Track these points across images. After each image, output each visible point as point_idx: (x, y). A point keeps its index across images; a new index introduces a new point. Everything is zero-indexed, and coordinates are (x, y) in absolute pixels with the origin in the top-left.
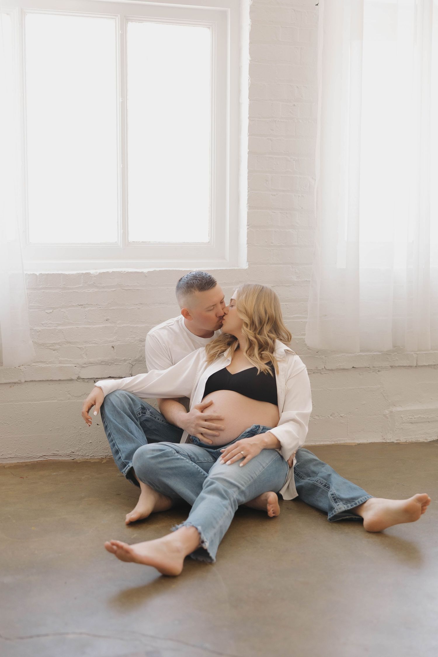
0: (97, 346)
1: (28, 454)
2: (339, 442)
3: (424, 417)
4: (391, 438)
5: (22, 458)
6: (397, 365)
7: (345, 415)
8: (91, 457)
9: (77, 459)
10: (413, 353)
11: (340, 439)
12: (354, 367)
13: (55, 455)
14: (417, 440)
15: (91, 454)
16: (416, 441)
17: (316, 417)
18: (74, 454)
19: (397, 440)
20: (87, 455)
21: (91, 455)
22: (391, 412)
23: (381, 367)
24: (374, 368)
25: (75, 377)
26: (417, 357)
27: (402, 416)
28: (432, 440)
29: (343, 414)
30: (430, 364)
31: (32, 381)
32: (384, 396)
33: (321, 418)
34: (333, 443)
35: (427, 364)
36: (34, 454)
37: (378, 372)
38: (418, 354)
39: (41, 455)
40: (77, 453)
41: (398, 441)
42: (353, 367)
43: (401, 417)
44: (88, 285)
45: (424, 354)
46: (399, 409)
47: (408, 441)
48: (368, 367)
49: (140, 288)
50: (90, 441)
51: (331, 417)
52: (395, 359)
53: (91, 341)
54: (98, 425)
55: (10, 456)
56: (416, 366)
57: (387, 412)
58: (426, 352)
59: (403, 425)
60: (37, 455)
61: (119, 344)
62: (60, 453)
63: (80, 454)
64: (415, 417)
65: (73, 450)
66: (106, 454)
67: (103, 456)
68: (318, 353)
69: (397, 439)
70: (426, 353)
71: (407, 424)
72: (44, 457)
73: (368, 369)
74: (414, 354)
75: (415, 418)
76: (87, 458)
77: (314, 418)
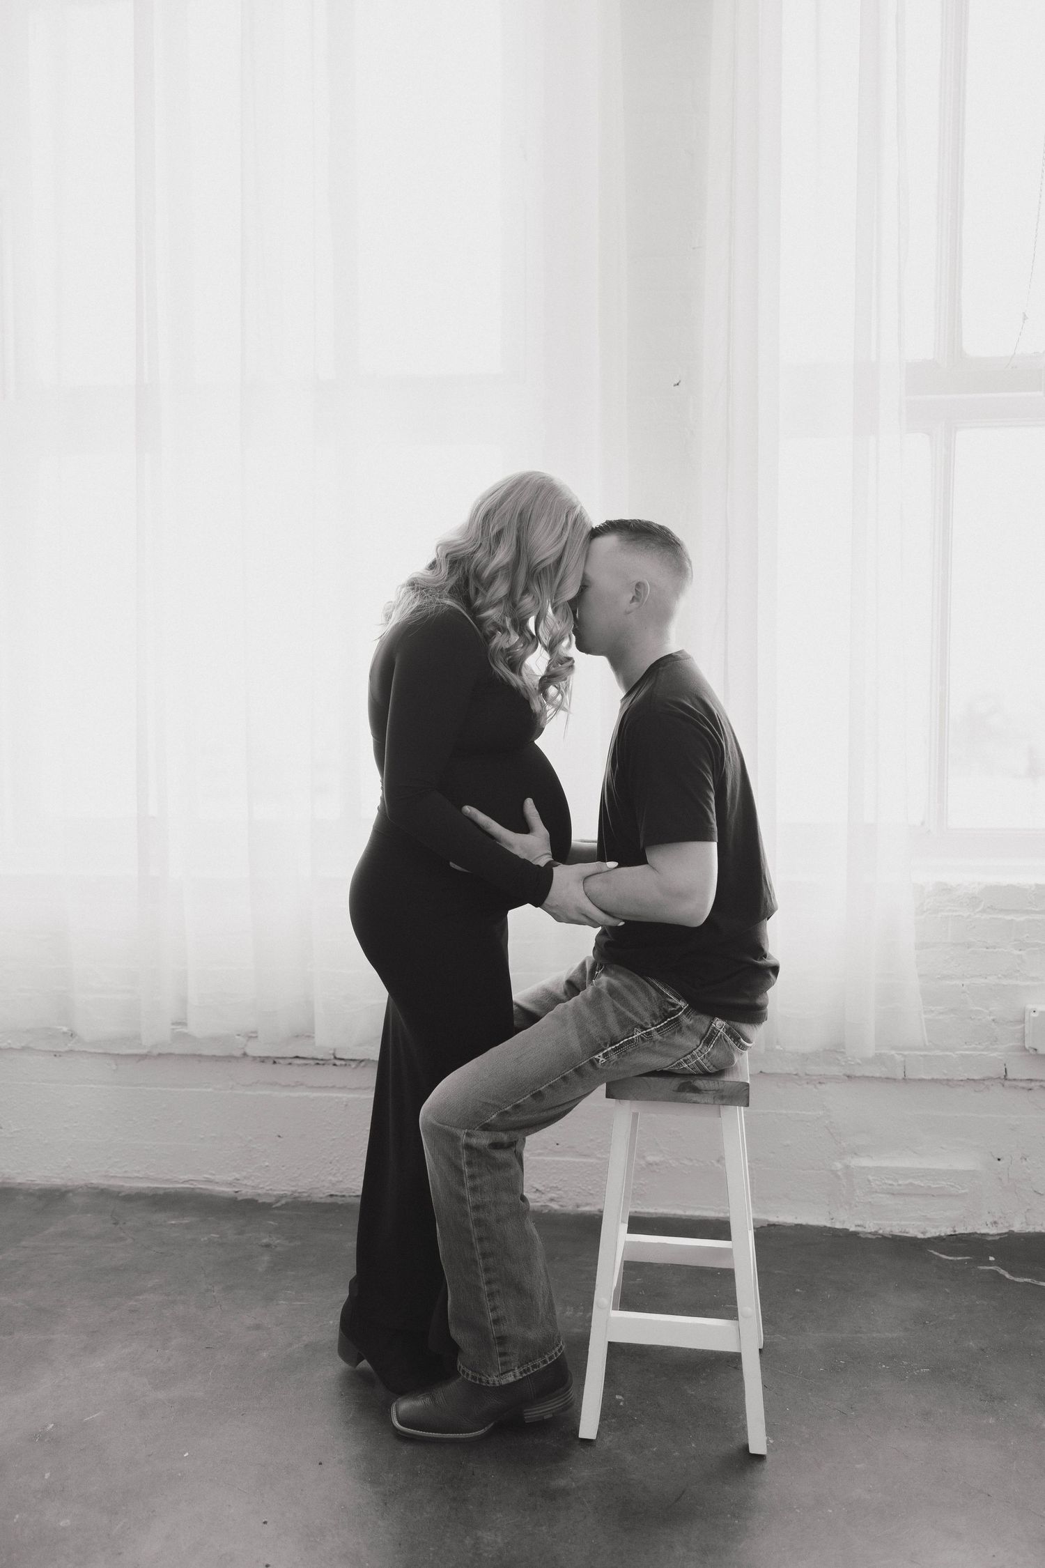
3: (922, 1185)
4: (847, 1221)
5: (155, 1180)
6: (858, 1074)
8: (268, 1190)
9: (243, 1192)
10: (893, 1052)
12: (763, 1071)
13: (209, 1181)
14: (903, 1231)
15: (267, 1186)
16: (901, 1232)
17: (686, 1162)
19: (859, 1226)
20: (261, 1186)
21: (268, 1188)
22: (847, 1167)
23: (826, 1075)
24: (807, 1077)
25: (238, 1053)
26: (905, 1061)
27: (871, 1178)
28: (937, 1234)
30: (935, 1078)
32: (832, 1134)
35: (930, 1077)
37: (818, 1086)
38: (905, 1056)
39: (186, 1177)
40: (245, 1182)
41: (859, 1229)
42: (761, 1072)
43: (869, 1181)
45: (921, 1056)
46: (865, 1162)
47: (881, 1232)
48: (795, 1073)
50: (267, 1164)
52: (852, 1063)
54: (279, 1136)
55: (136, 1175)
56: (904, 1079)
57: (838, 1165)
58: (926, 1053)
59: (873, 1196)
62: (218, 1178)
64: (900, 1182)
65: (237, 1176)
66: (293, 1189)
69: (859, 1222)
70: (925, 1056)
71: (880, 1195)
72: (192, 1182)
73: (796, 1077)
74: (896, 1055)
75: (900, 1185)
76: (260, 1191)
77: (681, 1163)
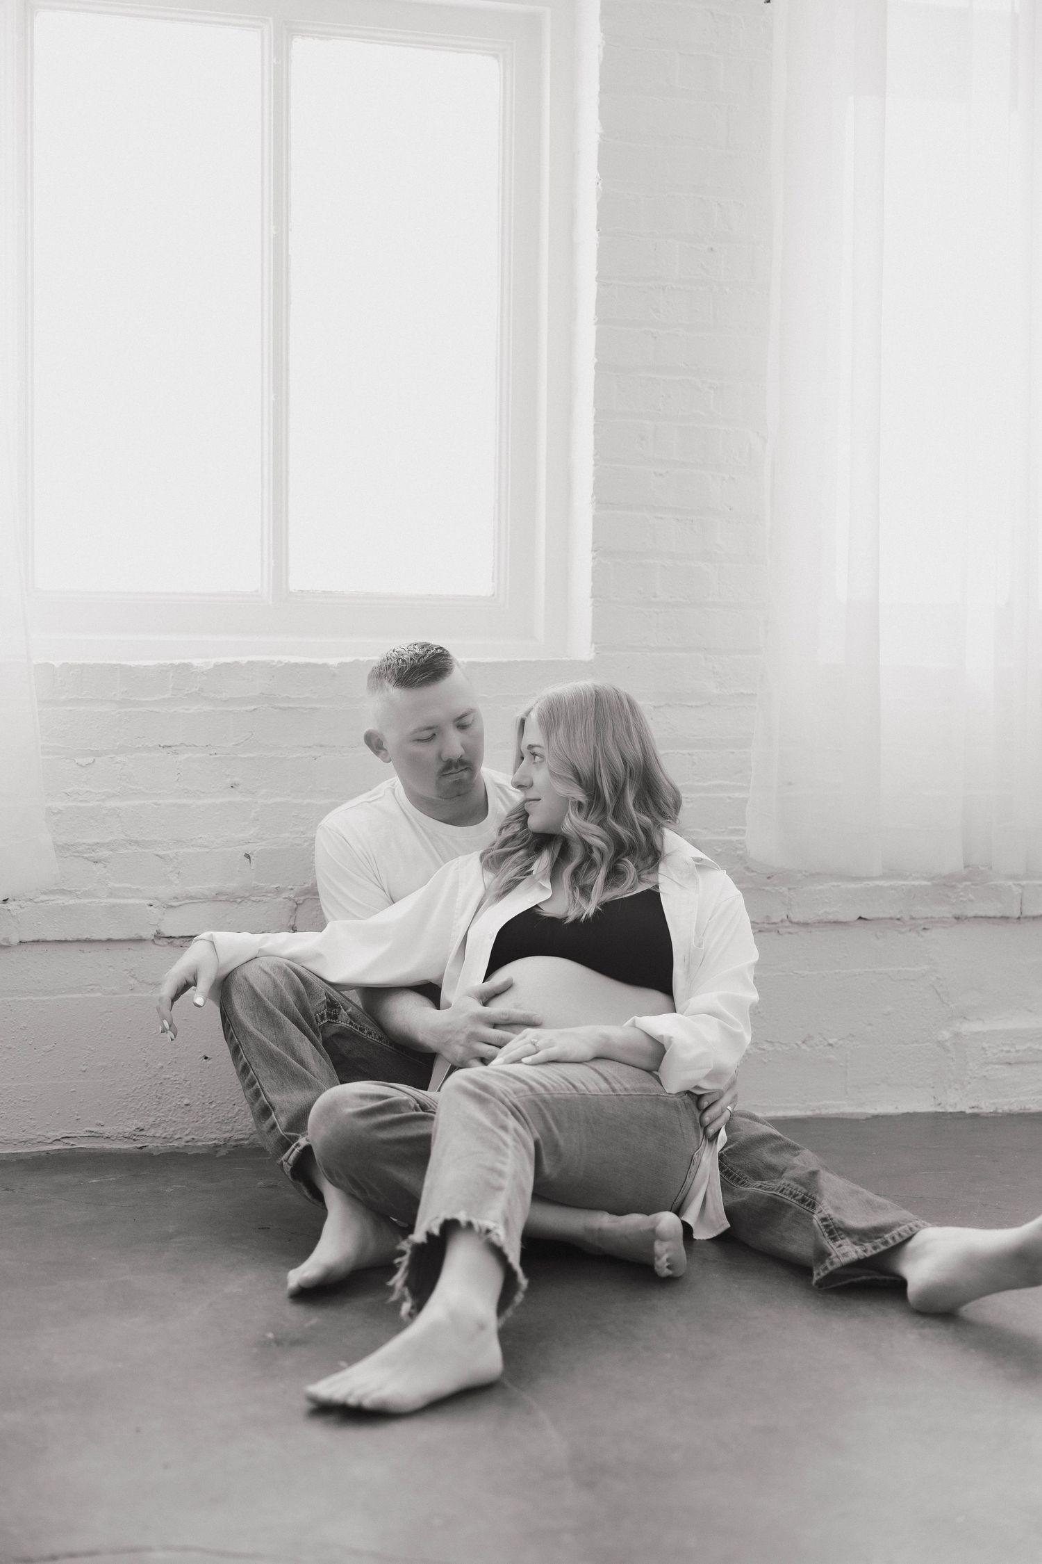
0: (208, 853)
1: (23, 1133)
2: (824, 1112)
4: (957, 1102)
6: (971, 914)
7: (841, 1042)
8: (187, 1142)
9: (151, 1146)
10: (1010, 883)
11: (828, 1102)
12: (863, 916)
13: (93, 1136)
14: (1023, 1108)
15: (187, 1135)
16: (1021, 1109)
17: (766, 1046)
18: (143, 1133)
19: (973, 1108)
20: (177, 1137)
21: (189, 1138)
22: (957, 1035)
23: (932, 917)
24: (914, 921)
25: (148, 933)
26: (1022, 894)
27: (985, 1045)
29: (835, 1040)
31: (38, 941)
32: (939, 994)
33: (780, 1049)
34: (809, 1113)
36: (39, 1133)
37: (923, 933)
38: (1023, 887)
39: (58, 1135)
40: (152, 1132)
41: (976, 1111)
42: (860, 918)
43: (983, 1048)
44: (187, 695)
46: (977, 1027)
47: (1000, 1111)
48: (898, 916)
49: (318, 706)
50: (186, 1101)
51: (804, 1047)
52: (965, 899)
53: (192, 840)
54: (206, 1058)
56: (1019, 918)
57: (946, 1034)
59: (988, 1068)
60: (48, 1135)
61: (263, 847)
62: (108, 1130)
63: (158, 1135)
64: (1017, 1048)
65: (141, 1125)
66: (228, 1135)
67: (219, 1139)
68: (772, 880)
69: (974, 1104)
71: (997, 1066)
72: (66, 1141)
73: (898, 922)
74: (1013, 886)
75: (1017, 1051)
76: (176, 1144)
77: (760, 1049)
